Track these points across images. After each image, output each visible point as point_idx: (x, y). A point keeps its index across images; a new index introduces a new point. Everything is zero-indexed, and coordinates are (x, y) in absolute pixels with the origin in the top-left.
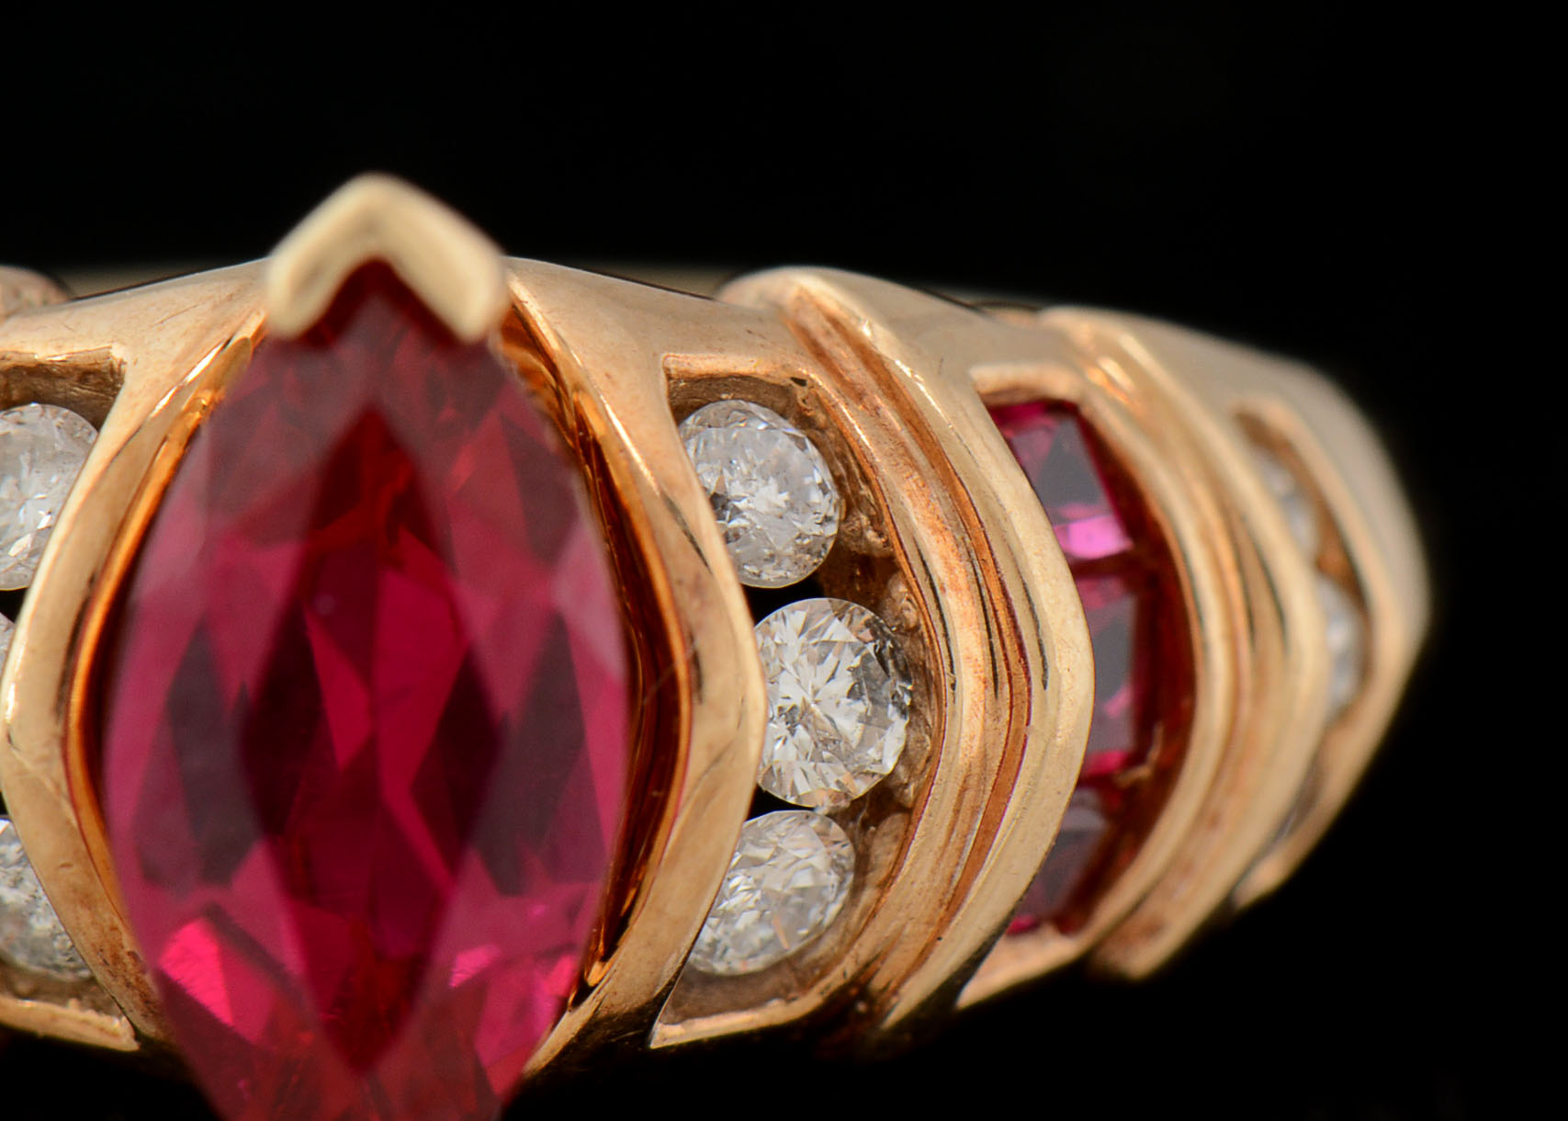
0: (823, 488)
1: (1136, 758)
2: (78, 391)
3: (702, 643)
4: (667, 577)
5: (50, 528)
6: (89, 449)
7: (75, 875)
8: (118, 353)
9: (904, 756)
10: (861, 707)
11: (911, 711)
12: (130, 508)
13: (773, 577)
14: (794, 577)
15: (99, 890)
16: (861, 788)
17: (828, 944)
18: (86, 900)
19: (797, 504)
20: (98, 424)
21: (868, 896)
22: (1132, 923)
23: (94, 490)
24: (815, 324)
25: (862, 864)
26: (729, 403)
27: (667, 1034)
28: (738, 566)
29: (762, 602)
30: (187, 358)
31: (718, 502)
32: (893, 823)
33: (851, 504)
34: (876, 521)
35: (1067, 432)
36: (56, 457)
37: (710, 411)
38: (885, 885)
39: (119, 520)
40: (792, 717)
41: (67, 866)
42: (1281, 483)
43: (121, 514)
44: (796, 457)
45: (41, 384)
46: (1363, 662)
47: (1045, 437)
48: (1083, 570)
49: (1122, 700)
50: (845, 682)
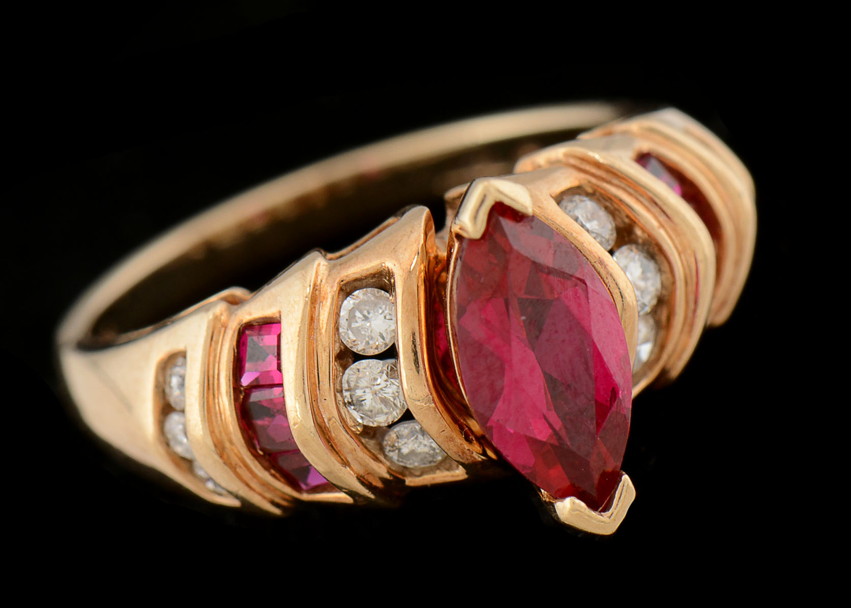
8: (384, 265)
13: (608, 247)
30: (411, 257)
33: (613, 213)
37: (564, 204)
39: (418, 317)
43: (418, 314)
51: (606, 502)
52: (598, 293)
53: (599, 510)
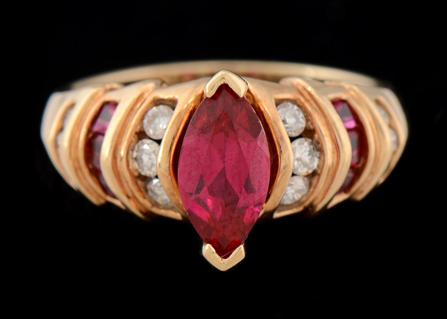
0: (302, 118)
1: (358, 163)
2: (170, 103)
3: (282, 149)
4: (276, 137)
5: (166, 129)
6: (172, 114)
7: (172, 191)
8: (176, 97)
9: (318, 166)
10: (310, 157)
11: (319, 158)
12: (180, 126)
13: (294, 135)
14: (297, 134)
15: (175, 193)
16: (310, 172)
17: (304, 199)
18: (173, 195)
19: (298, 121)
20: (174, 109)
21: (312, 189)
22: (358, 191)
23: (173, 123)
24: (300, 88)
25: (310, 185)
26: (285, 103)
27: (277, 215)
28: (288, 133)
29: (292, 139)
30: (188, 99)
31: (284, 122)
32: (316, 177)
33: (307, 120)
34: (312, 124)
35: (345, 106)
36: (165, 115)
37: (282, 105)
38: (315, 187)
39: (178, 128)
40: (298, 160)
41: (170, 189)
42: (383, 112)
43: (178, 126)
44: (297, 112)
45: (162, 102)
46: (397, 143)
47: (341, 107)
48: (349, 130)
49: (356, 152)
50: (307, 153)
51: (227, 254)
52: (262, 150)
53: (222, 257)
